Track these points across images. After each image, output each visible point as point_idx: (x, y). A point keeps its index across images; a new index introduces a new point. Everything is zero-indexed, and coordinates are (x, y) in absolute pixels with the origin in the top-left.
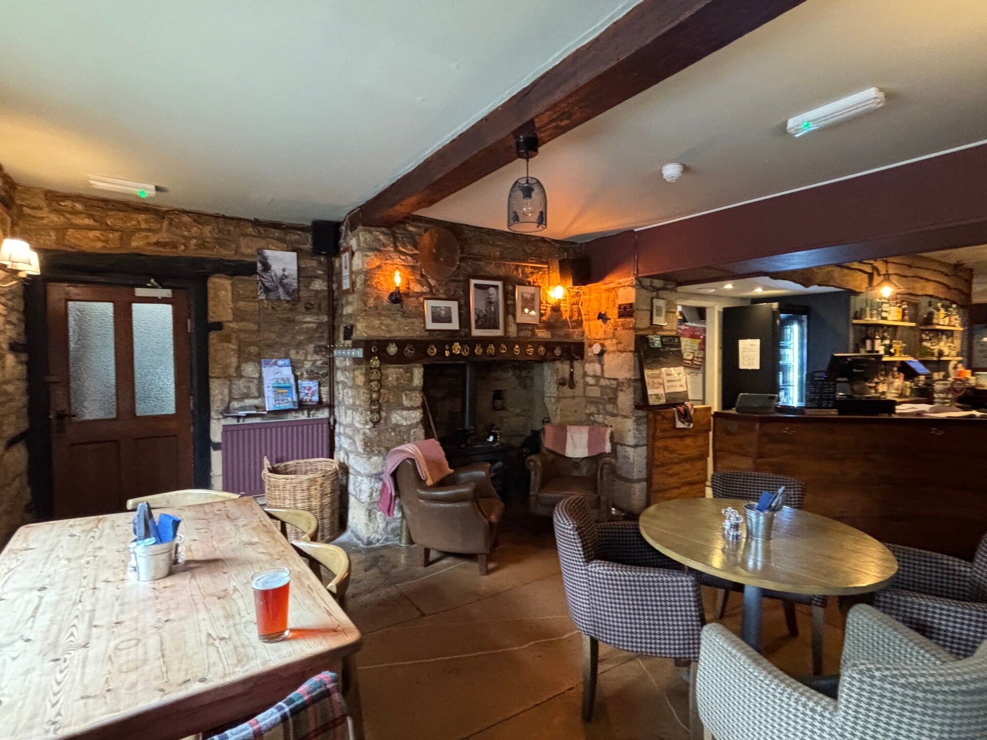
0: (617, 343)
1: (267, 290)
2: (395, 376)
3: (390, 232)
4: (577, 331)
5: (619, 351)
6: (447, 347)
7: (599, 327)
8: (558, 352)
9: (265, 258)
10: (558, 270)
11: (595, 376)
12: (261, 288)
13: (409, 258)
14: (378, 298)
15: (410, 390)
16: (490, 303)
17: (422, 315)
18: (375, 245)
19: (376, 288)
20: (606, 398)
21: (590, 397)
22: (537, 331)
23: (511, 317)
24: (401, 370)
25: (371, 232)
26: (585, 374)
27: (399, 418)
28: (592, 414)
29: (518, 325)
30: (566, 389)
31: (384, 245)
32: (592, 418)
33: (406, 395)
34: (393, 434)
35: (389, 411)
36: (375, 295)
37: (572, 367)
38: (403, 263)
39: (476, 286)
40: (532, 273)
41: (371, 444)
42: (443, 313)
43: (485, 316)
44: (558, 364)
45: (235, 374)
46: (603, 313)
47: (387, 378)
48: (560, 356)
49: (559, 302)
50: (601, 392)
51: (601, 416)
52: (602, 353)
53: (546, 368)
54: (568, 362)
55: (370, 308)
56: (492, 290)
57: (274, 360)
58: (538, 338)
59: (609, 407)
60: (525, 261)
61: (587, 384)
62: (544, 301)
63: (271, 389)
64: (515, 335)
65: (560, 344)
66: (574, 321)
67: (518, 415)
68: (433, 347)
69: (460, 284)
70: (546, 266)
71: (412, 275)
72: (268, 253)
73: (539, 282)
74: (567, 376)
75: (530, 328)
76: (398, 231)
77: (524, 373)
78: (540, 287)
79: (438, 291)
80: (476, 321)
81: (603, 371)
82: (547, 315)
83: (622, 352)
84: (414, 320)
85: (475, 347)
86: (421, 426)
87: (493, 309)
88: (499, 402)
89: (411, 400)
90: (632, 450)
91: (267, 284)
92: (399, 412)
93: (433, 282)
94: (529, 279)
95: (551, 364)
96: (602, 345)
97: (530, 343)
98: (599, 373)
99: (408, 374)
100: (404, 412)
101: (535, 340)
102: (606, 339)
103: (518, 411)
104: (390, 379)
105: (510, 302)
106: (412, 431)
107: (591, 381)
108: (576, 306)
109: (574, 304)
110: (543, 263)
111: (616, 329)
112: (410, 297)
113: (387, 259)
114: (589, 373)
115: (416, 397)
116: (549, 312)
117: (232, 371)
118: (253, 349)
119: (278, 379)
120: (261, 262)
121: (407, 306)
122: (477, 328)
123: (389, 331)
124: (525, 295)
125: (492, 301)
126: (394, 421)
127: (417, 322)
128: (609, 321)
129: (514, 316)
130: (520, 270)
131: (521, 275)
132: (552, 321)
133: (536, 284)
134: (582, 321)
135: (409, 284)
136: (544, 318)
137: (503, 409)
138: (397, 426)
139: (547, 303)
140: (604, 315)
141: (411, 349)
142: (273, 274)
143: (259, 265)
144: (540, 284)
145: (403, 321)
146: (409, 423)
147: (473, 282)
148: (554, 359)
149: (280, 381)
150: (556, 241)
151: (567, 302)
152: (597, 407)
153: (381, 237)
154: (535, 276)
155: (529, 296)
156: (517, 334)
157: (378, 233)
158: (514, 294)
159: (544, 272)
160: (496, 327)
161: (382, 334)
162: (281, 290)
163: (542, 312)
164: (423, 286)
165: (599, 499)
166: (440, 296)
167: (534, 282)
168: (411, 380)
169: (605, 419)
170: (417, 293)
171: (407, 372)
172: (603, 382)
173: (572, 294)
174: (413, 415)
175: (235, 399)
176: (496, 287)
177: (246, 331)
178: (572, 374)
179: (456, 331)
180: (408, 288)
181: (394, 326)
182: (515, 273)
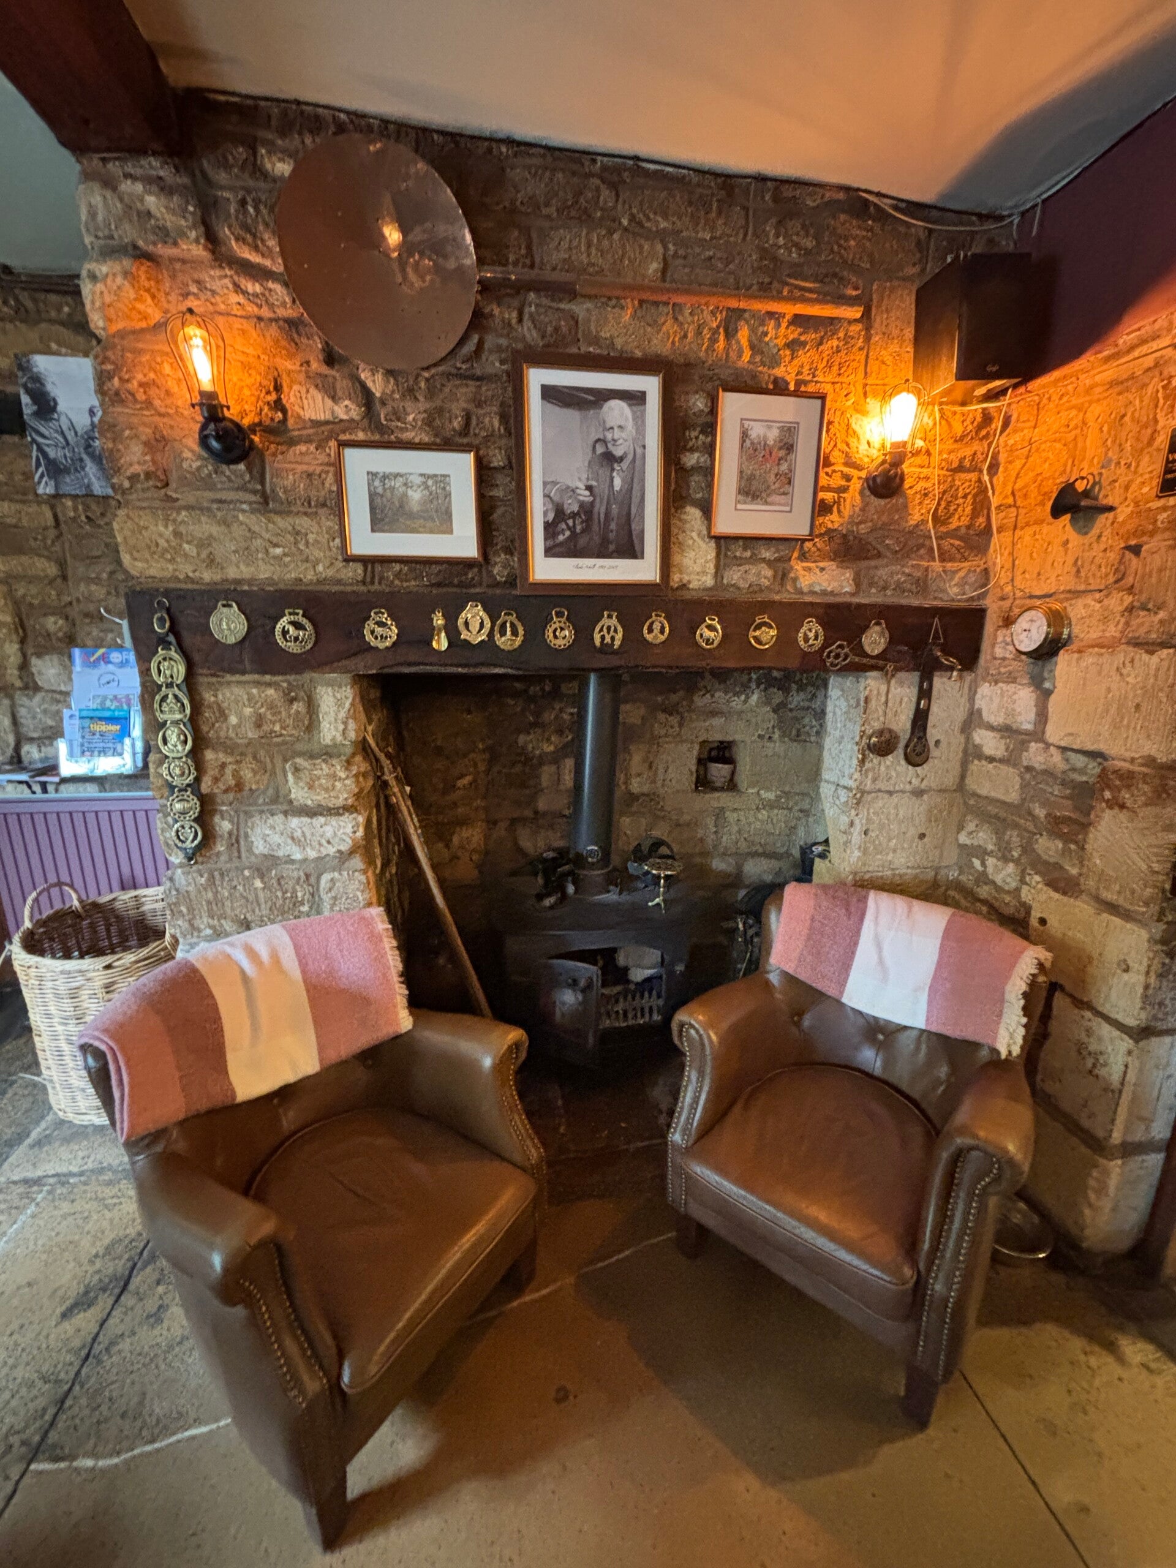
0: (1130, 609)
1: (55, 470)
2: (248, 711)
3: (184, 180)
4: (963, 569)
5: (1136, 643)
6: (439, 620)
7: (1056, 549)
8: (875, 640)
9: (37, 379)
10: (909, 332)
11: (1006, 730)
12: (38, 465)
13: (277, 287)
14: (158, 443)
15: (312, 756)
16: (609, 459)
17: (336, 505)
18: (129, 233)
19: (148, 404)
20: (1040, 812)
21: (975, 795)
22: (798, 566)
23: (693, 514)
24: (271, 692)
25: (110, 184)
26: (972, 720)
27: (276, 839)
28: (982, 853)
29: (723, 542)
30: (894, 766)
31: (164, 235)
32: (977, 863)
33: (297, 770)
34: (258, 884)
35: (242, 816)
36: (146, 432)
37: (925, 693)
38: (252, 309)
39: (550, 393)
40: (794, 346)
41: (191, 909)
42: (415, 496)
43: (587, 510)
44: (872, 682)
45: (18, 683)
46: (1080, 486)
47: (223, 715)
48: (882, 656)
49: (897, 456)
50: (1024, 786)
51: (1011, 868)
52: (1048, 650)
53: (834, 692)
54: (915, 676)
55: (133, 478)
56: (617, 411)
57: (101, 651)
58: (801, 592)
59: (1048, 847)
60: (765, 291)
61: (972, 754)
62: (837, 457)
63: (77, 722)
64: (709, 581)
65: (886, 613)
66: (954, 534)
67: (771, 805)
68: (384, 617)
69: (486, 390)
70: (855, 312)
71: (290, 356)
72: (42, 363)
73: (824, 382)
74: (902, 723)
75: (767, 554)
76: (222, 177)
77: (797, 699)
78: (823, 398)
79: (398, 416)
80: (550, 529)
81: (1042, 716)
82: (847, 512)
83: (1150, 647)
84: (303, 523)
85: (548, 620)
86: (357, 862)
87: (618, 483)
88: (719, 771)
89: (311, 787)
90: (1127, 1043)
91: (52, 453)
92: (279, 819)
93: (377, 384)
94: (779, 372)
95: (849, 682)
96: (1056, 619)
97: (766, 606)
98: (1026, 720)
99: (299, 707)
100: (295, 822)
101: (786, 595)
102: (1076, 594)
103: (770, 795)
104: (233, 720)
105: (691, 459)
106: (325, 878)
107: (989, 742)
108: (973, 476)
109: (960, 468)
110: (841, 300)
111: (1136, 550)
112: (292, 442)
113: (186, 295)
114: (988, 717)
115: (334, 777)
116: (853, 497)
117: (12, 674)
118: (53, 624)
119: (105, 698)
120: (28, 392)
121: (277, 474)
122: (549, 552)
123: (211, 562)
124: (757, 431)
125: (618, 452)
126: (260, 847)
127: (316, 529)
128: (1103, 520)
129: (707, 510)
130: (743, 335)
131: (747, 355)
132: (863, 529)
133: (811, 388)
134: (987, 531)
135: (278, 388)
136: (833, 521)
137: (732, 786)
138: (272, 860)
139: (849, 463)
140: (1086, 494)
141: (297, 626)
142: (64, 423)
143: (25, 399)
144: (827, 388)
145: (258, 523)
146: (312, 854)
147: (537, 378)
148: (860, 666)
149: (108, 703)
150: (914, 208)
151: (936, 459)
152: (999, 833)
153: (152, 201)
154: (804, 357)
155: (773, 435)
156: (718, 573)
157: (139, 187)
158: (710, 428)
159: (847, 338)
160: (631, 549)
161: (186, 569)
162: (91, 468)
163: (828, 496)
164: (334, 398)
165: (920, 1286)
166: (408, 435)
167: (798, 383)
168: (311, 724)
169: (1023, 881)
170: (316, 424)
171: (292, 701)
172: (1035, 755)
173: (959, 430)
174: (329, 831)
175: (31, 740)
176: (636, 398)
177: (31, 580)
178: (920, 719)
179: (466, 564)
180: (278, 405)
181: (225, 548)
182: (721, 344)
